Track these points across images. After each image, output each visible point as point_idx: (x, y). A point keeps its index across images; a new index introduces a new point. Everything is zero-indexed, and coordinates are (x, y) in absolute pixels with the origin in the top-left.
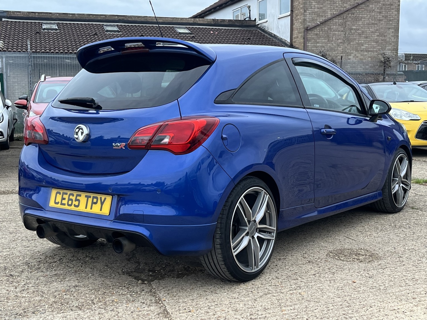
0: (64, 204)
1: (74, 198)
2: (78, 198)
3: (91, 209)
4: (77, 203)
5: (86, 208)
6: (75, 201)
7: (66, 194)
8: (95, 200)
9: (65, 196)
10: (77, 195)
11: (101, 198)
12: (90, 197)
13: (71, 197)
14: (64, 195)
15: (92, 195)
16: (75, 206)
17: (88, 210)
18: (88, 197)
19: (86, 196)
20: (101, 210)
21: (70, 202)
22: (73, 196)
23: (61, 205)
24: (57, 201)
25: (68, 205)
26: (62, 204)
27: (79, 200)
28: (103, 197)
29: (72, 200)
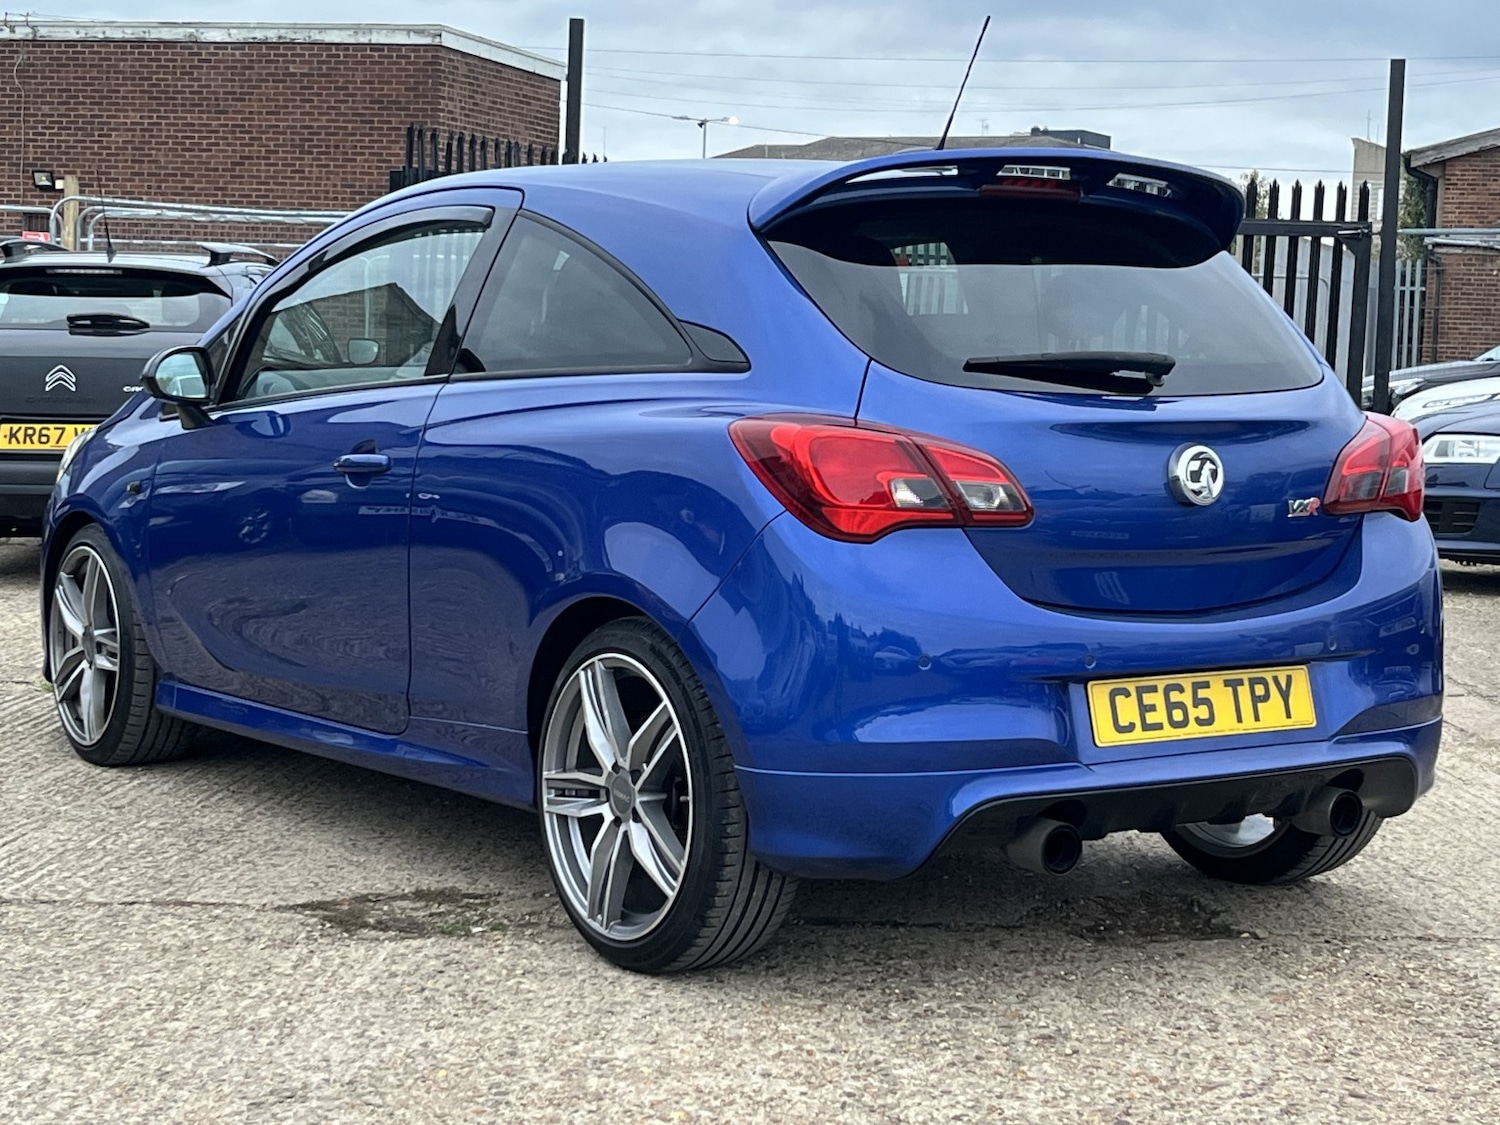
0: (1159, 726)
1: (1186, 698)
2: (1202, 693)
3: (1257, 718)
4: (1203, 712)
5: (1240, 720)
6: (1195, 706)
7: (1154, 689)
8: (1260, 690)
9: (1148, 699)
10: (1196, 686)
11: (1276, 679)
12: (1240, 682)
13: (1175, 696)
14: (1145, 696)
15: (1245, 675)
16: (1200, 722)
17: (1249, 725)
18: (1234, 685)
19: (1227, 683)
20: (1289, 716)
21: (1178, 715)
22: (1181, 690)
23: (1144, 730)
24: (1123, 722)
25: (1174, 725)
26: (1146, 727)
27: (1207, 702)
28: (1282, 674)
29: (1181, 706)
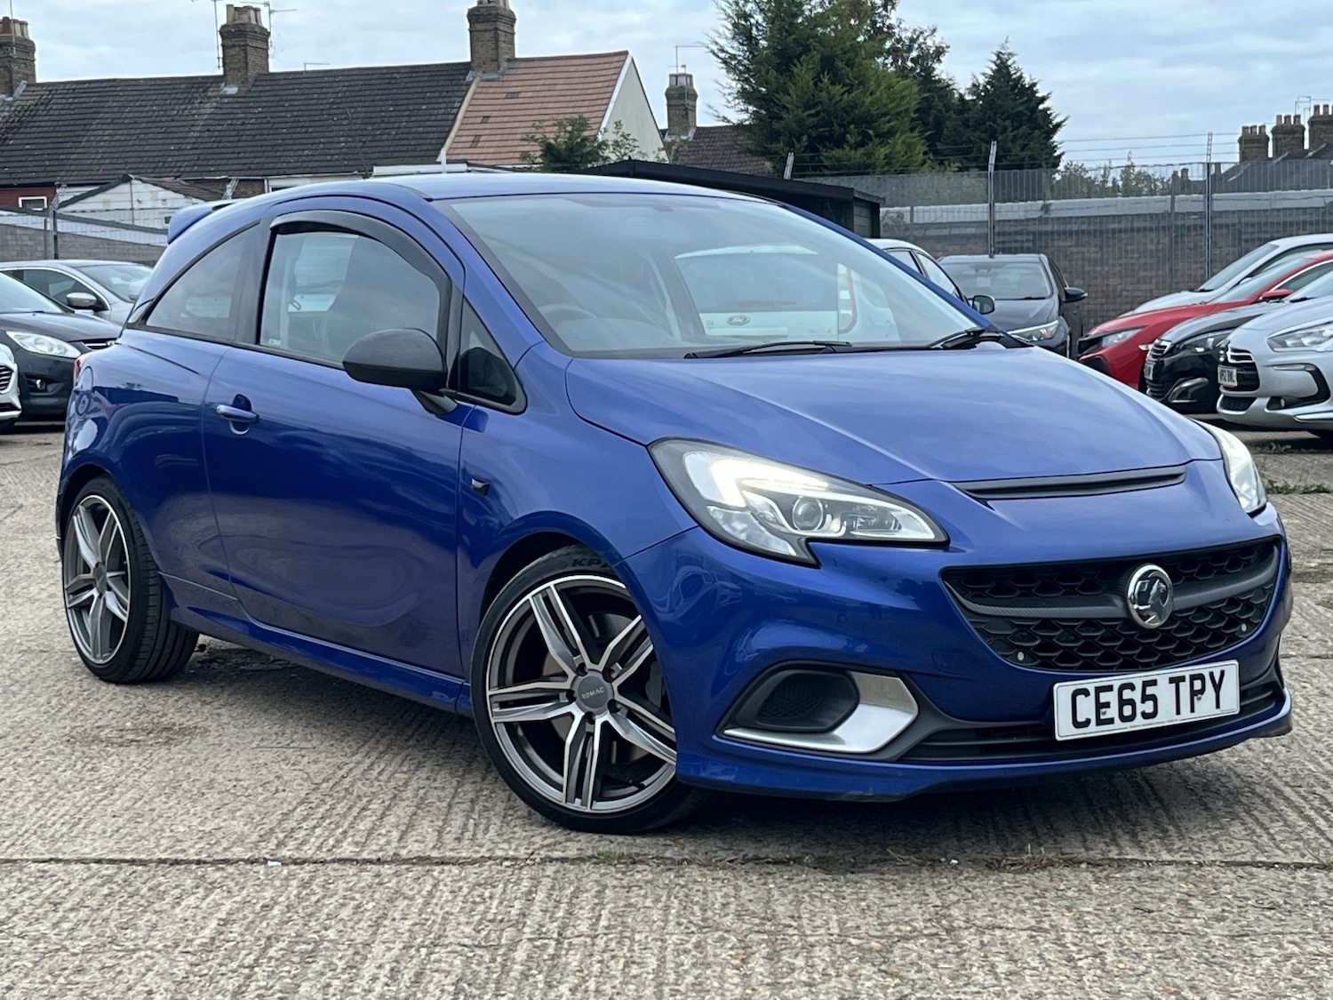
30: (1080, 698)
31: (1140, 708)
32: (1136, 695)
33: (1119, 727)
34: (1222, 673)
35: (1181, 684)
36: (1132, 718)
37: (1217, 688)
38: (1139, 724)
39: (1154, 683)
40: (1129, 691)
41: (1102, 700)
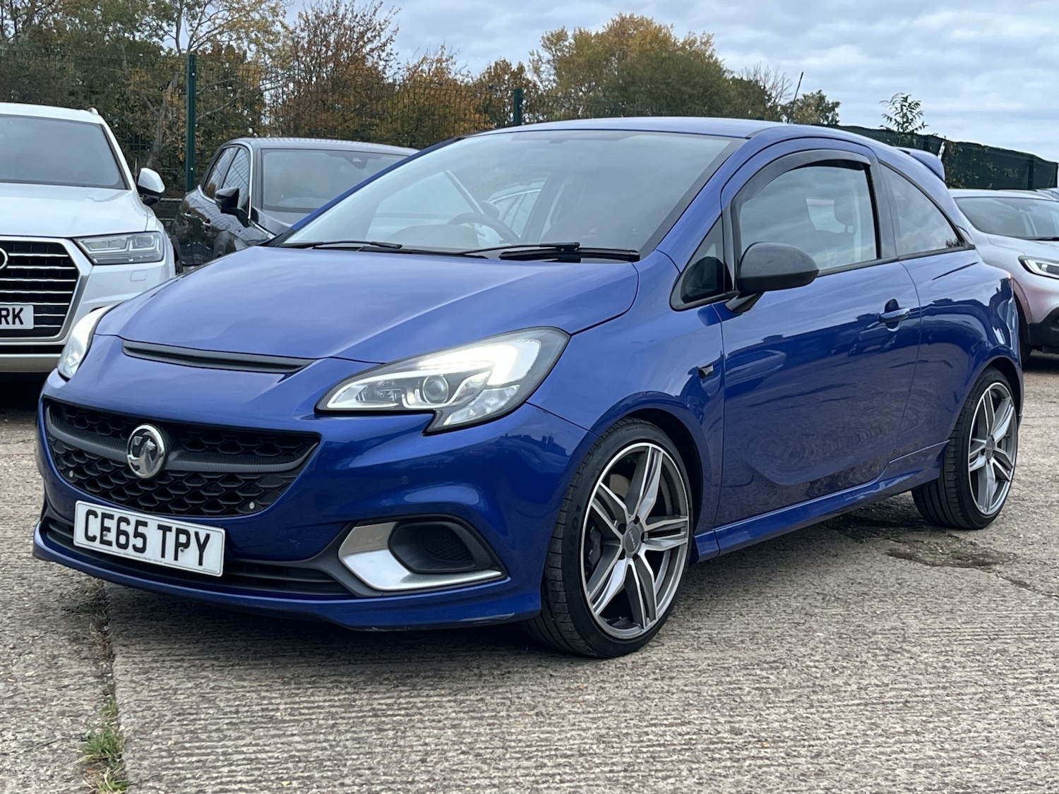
30: (91, 517)
31: (132, 541)
32: (130, 529)
33: (114, 550)
34: (208, 537)
35: (168, 533)
36: (125, 546)
37: (202, 547)
38: (130, 553)
39: (145, 524)
40: (125, 524)
41: (106, 525)
